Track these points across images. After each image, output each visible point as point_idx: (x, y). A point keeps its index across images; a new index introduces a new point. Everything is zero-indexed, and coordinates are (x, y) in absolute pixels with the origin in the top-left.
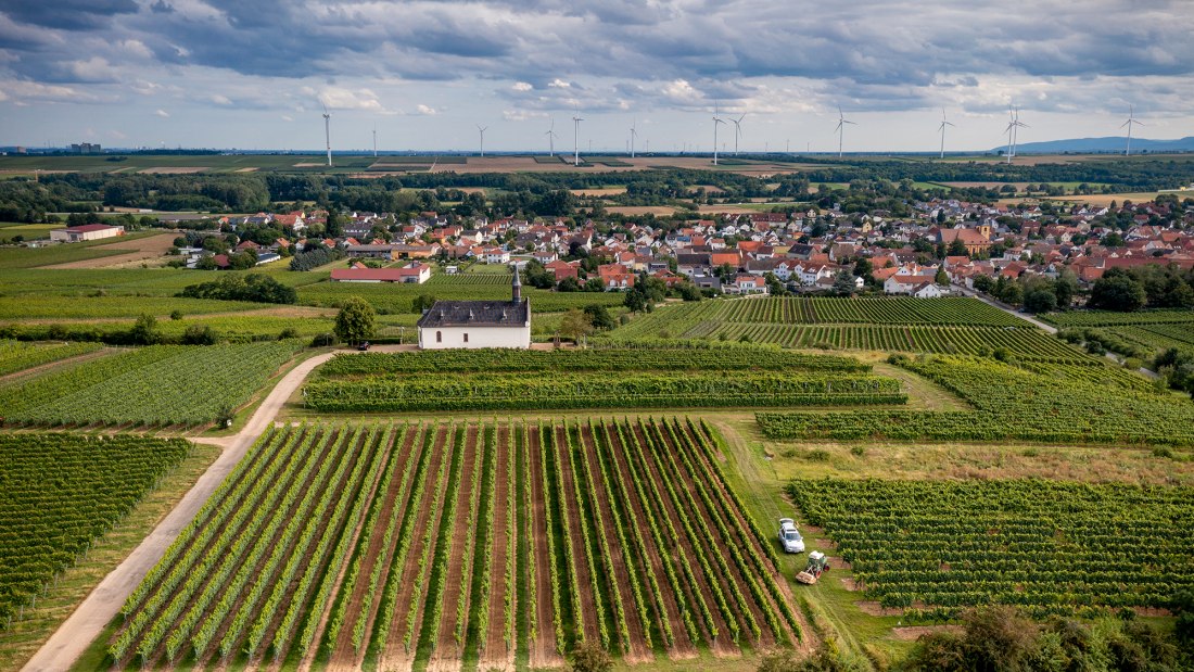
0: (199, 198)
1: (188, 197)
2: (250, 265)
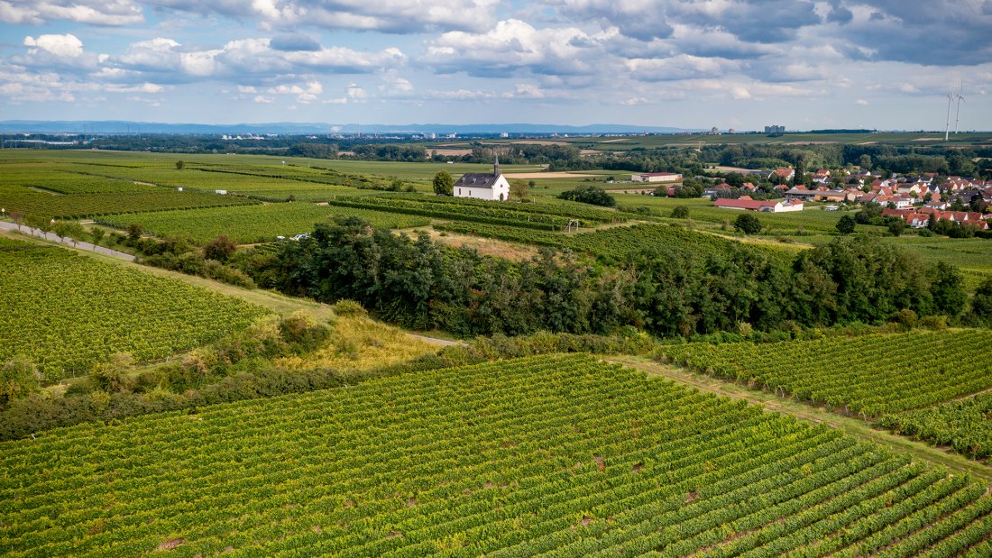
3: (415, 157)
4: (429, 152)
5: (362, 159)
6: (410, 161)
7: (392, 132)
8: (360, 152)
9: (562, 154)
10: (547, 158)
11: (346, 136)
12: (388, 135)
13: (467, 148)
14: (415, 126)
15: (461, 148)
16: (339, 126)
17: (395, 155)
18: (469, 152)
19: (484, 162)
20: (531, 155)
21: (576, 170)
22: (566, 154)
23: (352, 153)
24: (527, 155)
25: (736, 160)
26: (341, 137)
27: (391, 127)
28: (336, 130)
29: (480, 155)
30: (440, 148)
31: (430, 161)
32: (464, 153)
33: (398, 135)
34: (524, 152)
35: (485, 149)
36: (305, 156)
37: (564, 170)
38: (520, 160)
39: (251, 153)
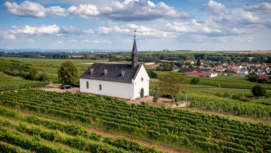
0: (177, 58)
1: (175, 58)
2: (171, 70)
3: (65, 58)
4: (70, 56)
5: (47, 59)
6: (63, 59)
7: (59, 51)
8: (47, 56)
9: (112, 56)
10: (107, 58)
11: (45, 52)
12: (58, 52)
13: (82, 55)
14: (66, 50)
15: (80, 55)
16: (44, 49)
17: (59, 57)
18: (83, 56)
19: (88, 59)
20: (102, 57)
21: (118, 61)
22: (113, 57)
23: (44, 57)
24: (101, 57)
25: (165, 58)
26: (44, 52)
27: (59, 50)
28: (43, 50)
29: (86, 57)
30: (73, 55)
31: (70, 59)
32: (81, 56)
33: (61, 52)
34: (100, 56)
35: (88, 55)
36: (29, 58)
37: (114, 61)
38: (99, 58)
39: (10, 57)
